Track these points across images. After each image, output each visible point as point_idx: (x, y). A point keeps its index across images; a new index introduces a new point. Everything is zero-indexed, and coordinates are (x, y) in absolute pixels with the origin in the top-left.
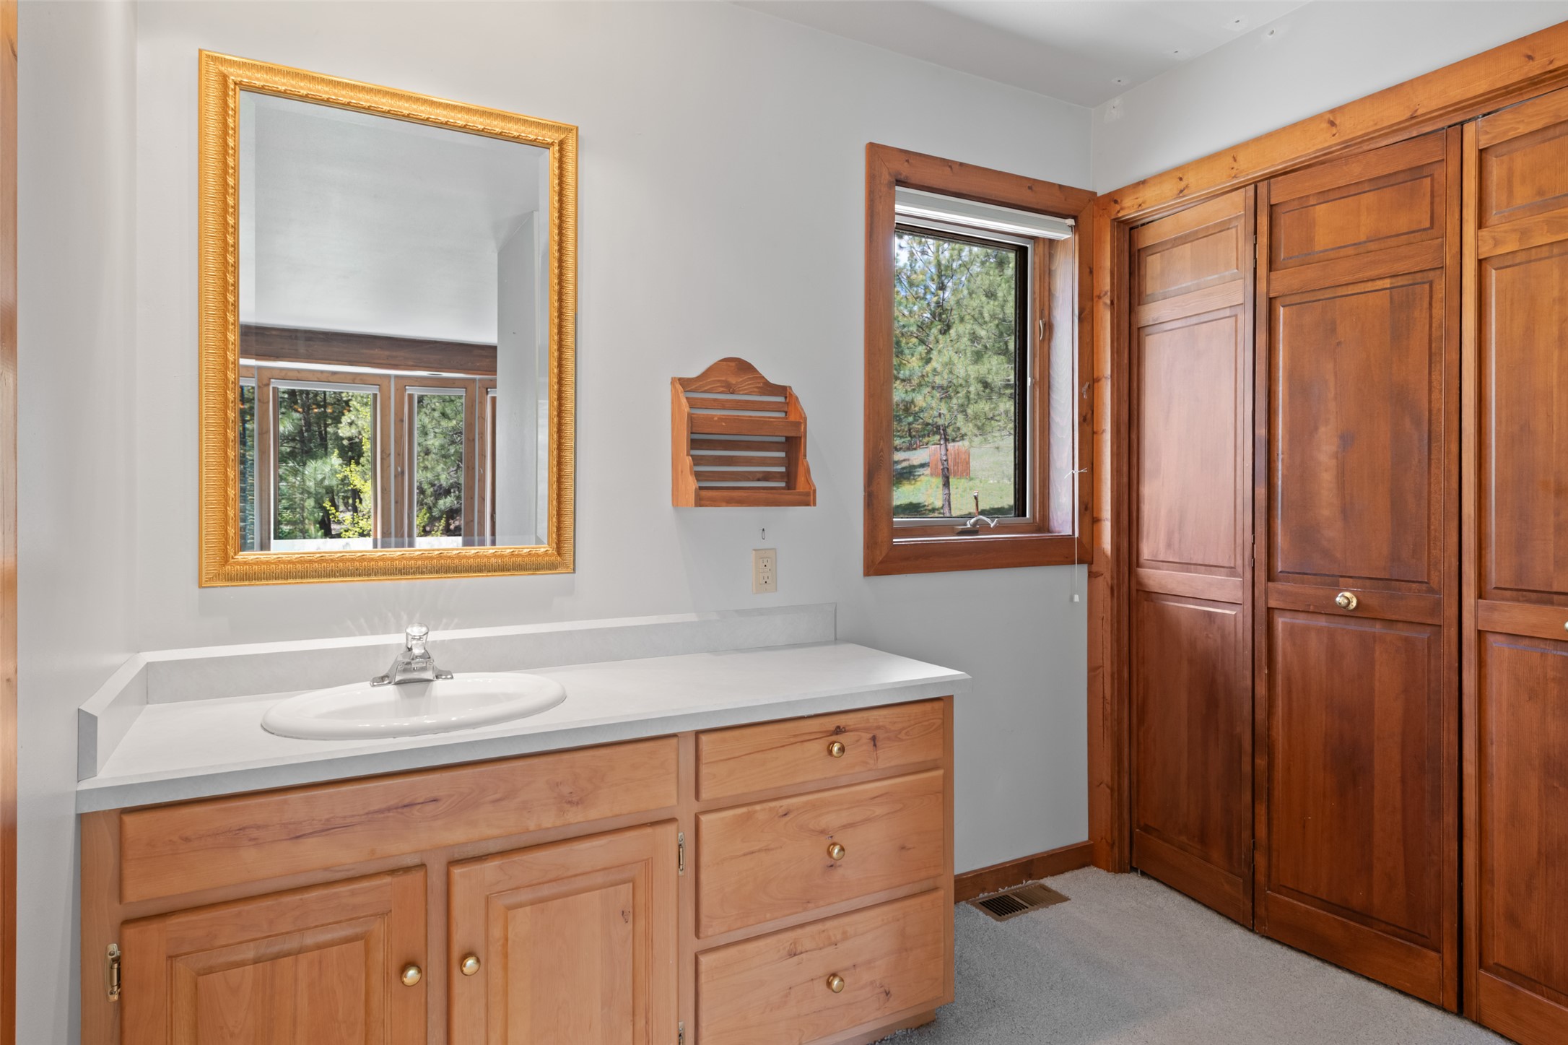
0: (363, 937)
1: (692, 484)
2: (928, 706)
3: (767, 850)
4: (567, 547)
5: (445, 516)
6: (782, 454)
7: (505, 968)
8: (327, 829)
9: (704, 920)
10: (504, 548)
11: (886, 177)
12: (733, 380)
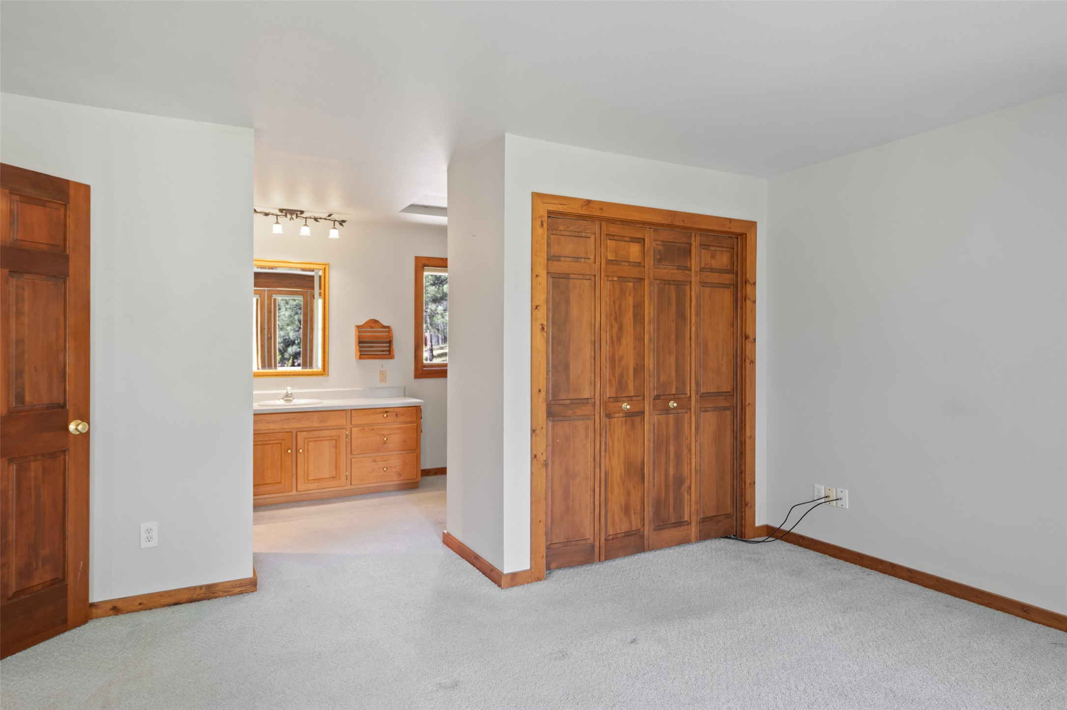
0: (281, 443)
1: (358, 354)
2: (412, 408)
3: (368, 437)
4: (326, 370)
5: (292, 357)
6: (388, 345)
7: (308, 454)
8: (273, 422)
9: (352, 451)
10: (315, 370)
11: (421, 265)
12: (373, 325)
